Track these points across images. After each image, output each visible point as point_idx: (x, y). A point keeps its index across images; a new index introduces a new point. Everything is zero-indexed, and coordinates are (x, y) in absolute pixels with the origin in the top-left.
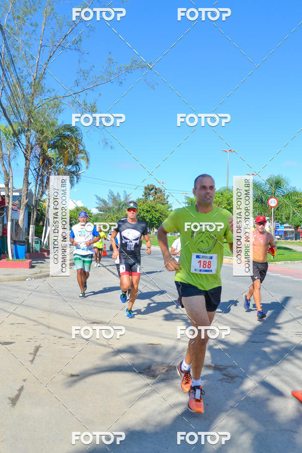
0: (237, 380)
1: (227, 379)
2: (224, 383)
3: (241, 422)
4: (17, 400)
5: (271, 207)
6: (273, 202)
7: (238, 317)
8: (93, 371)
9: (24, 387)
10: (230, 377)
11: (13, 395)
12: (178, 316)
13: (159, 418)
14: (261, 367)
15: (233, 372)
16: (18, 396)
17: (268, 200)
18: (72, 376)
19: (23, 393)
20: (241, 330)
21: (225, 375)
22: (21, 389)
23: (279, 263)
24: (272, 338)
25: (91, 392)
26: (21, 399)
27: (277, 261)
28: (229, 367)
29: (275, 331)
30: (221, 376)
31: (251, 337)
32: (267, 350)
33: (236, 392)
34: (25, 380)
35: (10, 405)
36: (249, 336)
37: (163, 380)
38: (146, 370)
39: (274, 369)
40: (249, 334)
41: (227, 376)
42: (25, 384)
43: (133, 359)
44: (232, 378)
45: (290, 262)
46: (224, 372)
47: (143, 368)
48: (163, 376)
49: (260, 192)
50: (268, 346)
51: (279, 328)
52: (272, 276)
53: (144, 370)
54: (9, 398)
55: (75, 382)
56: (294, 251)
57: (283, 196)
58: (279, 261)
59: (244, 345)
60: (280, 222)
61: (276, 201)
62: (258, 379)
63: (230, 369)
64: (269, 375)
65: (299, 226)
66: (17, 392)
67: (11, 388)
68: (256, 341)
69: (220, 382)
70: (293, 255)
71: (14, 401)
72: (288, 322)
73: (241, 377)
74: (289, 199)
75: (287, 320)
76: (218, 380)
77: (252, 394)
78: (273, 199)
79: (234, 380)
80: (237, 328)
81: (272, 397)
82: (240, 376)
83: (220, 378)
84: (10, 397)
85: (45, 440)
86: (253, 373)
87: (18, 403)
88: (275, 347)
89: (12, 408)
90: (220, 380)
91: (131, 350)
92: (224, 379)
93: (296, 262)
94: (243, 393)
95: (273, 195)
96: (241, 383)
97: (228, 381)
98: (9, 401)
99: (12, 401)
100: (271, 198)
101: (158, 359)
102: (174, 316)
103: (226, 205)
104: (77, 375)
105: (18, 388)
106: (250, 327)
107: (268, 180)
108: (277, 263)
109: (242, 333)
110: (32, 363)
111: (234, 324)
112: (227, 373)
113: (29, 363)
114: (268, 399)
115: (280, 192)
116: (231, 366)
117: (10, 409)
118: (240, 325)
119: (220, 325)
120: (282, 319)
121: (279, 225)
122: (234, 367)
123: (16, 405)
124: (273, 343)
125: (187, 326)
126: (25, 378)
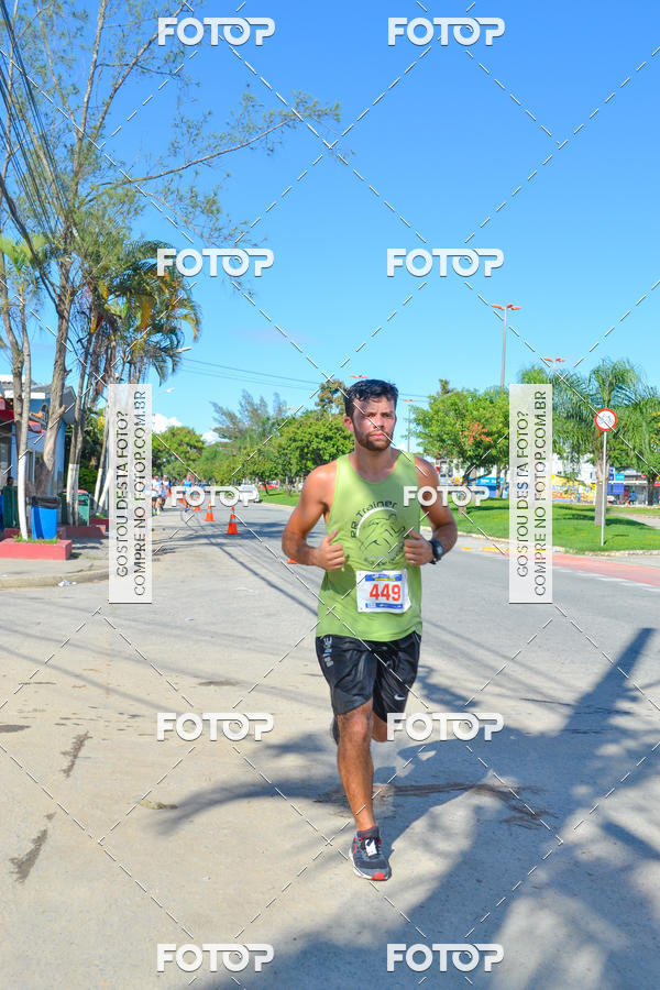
0: (545, 820)
1: (523, 819)
2: (516, 829)
4: (31, 866)
5: (602, 431)
6: (606, 420)
7: (539, 673)
9: (50, 832)
10: (529, 814)
11: (22, 854)
14: (602, 792)
15: (536, 802)
16: (32, 856)
17: (594, 416)
18: (161, 807)
19: (45, 849)
20: (547, 702)
21: (515, 808)
22: (41, 839)
23: (618, 554)
24: (619, 722)
25: (206, 847)
26: (41, 861)
27: (612, 549)
28: (524, 789)
29: (625, 705)
30: (508, 811)
31: (572, 718)
32: (611, 749)
33: (549, 849)
34: (50, 817)
35: (15, 876)
36: (570, 717)
38: (332, 794)
39: (632, 795)
40: (567, 711)
41: (520, 812)
42: (49, 825)
43: (303, 768)
44: (534, 816)
45: (641, 552)
46: (513, 802)
47: (327, 789)
49: (575, 398)
50: (614, 741)
51: (634, 699)
52: (605, 583)
53: (328, 794)
54: (12, 860)
56: (651, 529)
57: (627, 406)
58: (617, 550)
59: (557, 737)
60: (618, 465)
61: (613, 418)
62: (598, 818)
63: (527, 795)
64: (624, 808)
66: (33, 846)
67: (18, 836)
68: (583, 727)
69: (505, 826)
70: (648, 537)
71: (23, 867)
72: (649, 686)
73: (553, 815)
74: (642, 413)
76: (501, 822)
77: (583, 856)
78: (607, 413)
79: (537, 822)
80: (539, 699)
82: (552, 811)
83: (506, 817)
84: (16, 856)
85: (97, 966)
86: (583, 804)
87: (33, 872)
88: (631, 744)
89: (18, 886)
90: (507, 821)
92: (514, 817)
93: (655, 552)
95: (608, 405)
96: (557, 829)
97: (525, 823)
98: (12, 867)
99: (20, 867)
100: (602, 410)
103: (501, 425)
104: (173, 807)
105: (35, 835)
106: (569, 697)
107: (596, 372)
108: (613, 554)
109: (551, 709)
110: (68, 776)
111: (534, 690)
112: (521, 805)
113: (62, 775)
114: (627, 868)
115: (620, 397)
116: (529, 788)
117: (13, 887)
118: (545, 690)
119: (497, 690)
120: (637, 679)
121: (614, 472)
122: (535, 791)
123: (29, 878)
124: (625, 733)
125: (425, 692)
126: (51, 812)
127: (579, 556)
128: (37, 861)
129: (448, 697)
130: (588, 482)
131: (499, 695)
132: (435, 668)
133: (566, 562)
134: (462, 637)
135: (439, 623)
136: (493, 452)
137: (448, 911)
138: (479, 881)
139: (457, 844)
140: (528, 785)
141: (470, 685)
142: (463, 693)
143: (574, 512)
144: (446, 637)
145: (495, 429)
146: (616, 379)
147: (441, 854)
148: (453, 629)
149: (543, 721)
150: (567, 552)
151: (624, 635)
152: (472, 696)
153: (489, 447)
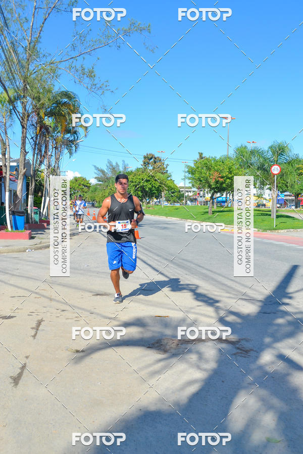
0: (252, 353)
1: (241, 353)
2: (239, 358)
3: (263, 400)
4: (19, 380)
5: (274, 175)
6: (276, 170)
7: (246, 287)
8: (101, 346)
9: (27, 364)
10: (244, 351)
11: (15, 374)
12: (185, 286)
13: (172, 398)
14: (277, 340)
15: (247, 345)
16: (20, 375)
17: (270, 169)
18: (77, 351)
19: (25, 372)
20: (251, 300)
21: (238, 348)
22: (23, 367)
23: (282, 231)
24: (283, 308)
25: (98, 369)
26: (24, 377)
27: (279, 229)
28: (242, 339)
29: (286, 301)
30: (235, 350)
31: (262, 307)
32: (280, 321)
33: (253, 366)
34: (27, 357)
35: (13, 384)
36: (260, 306)
37: (174, 355)
38: (155, 344)
39: (290, 341)
40: (260, 304)
41: (241, 350)
42: (27, 361)
43: (142, 332)
44: (247, 352)
45: (292, 230)
46: (237, 346)
47: (153, 342)
48: (173, 351)
49: (261, 160)
50: (282, 317)
51: (290, 298)
52: (277, 245)
53: (153, 344)
54: (11, 377)
55: (81, 358)
56: (297, 219)
57: (285, 163)
58: (282, 229)
59: (256, 316)
60: (281, 190)
61: (279, 168)
62: (275, 352)
63: (243, 342)
64: (287, 348)
65: (300, 194)
66: (20, 371)
67: (13, 366)
68: (269, 311)
69: (234, 357)
70: (296, 222)
71: (16, 380)
72: (298, 291)
73: (255, 351)
74: (292, 166)
75: (296, 289)
76: (232, 355)
77: (270, 369)
78: (276, 167)
79: (249, 354)
80: (248, 298)
81: (291, 371)
82: (255, 349)
83: (234, 352)
84: (13, 375)
85: (51, 424)
86: (269, 346)
87: (21, 382)
88: (289, 318)
89: (14, 389)
90: (234, 354)
91: (139, 323)
92: (238, 352)
93: (299, 230)
94: (261, 368)
95: (276, 163)
96: (257, 357)
97: (243, 355)
98: (11, 381)
99: (14, 380)
100: (274, 165)
101: (168, 332)
102: (180, 287)
103: (227, 173)
104: (83, 351)
105: (20, 366)
106: (261, 297)
107: (271, 147)
108: (279, 231)
109: (252, 303)
110: (34, 338)
111: (244, 294)
112: (240, 347)
113: (32, 338)
114: (288, 375)
115: (282, 159)
116: (244, 339)
117: (12, 389)
118: (249, 294)
119: (228, 295)
120: (291, 289)
121: (280, 194)
122: (247, 340)
123: (19, 385)
124: (286, 313)
125: (195, 297)
126: (28, 355)
127: (264, 233)
128: (22, 377)
129: (206, 299)
130: (268, 198)
131: (229, 297)
132: (200, 285)
133: (258, 235)
134: (212, 271)
135: (201, 265)
136: (224, 185)
137: (209, 395)
138: (223, 382)
139: (211, 365)
140: (244, 337)
141: (216, 293)
142: (213, 297)
143: (261, 212)
144: (204, 271)
145: (225, 175)
146: (280, 151)
147: (205, 370)
148: (207, 268)
149: (250, 309)
150: (258, 231)
151: (285, 269)
152: (217, 298)
153: (222, 183)
